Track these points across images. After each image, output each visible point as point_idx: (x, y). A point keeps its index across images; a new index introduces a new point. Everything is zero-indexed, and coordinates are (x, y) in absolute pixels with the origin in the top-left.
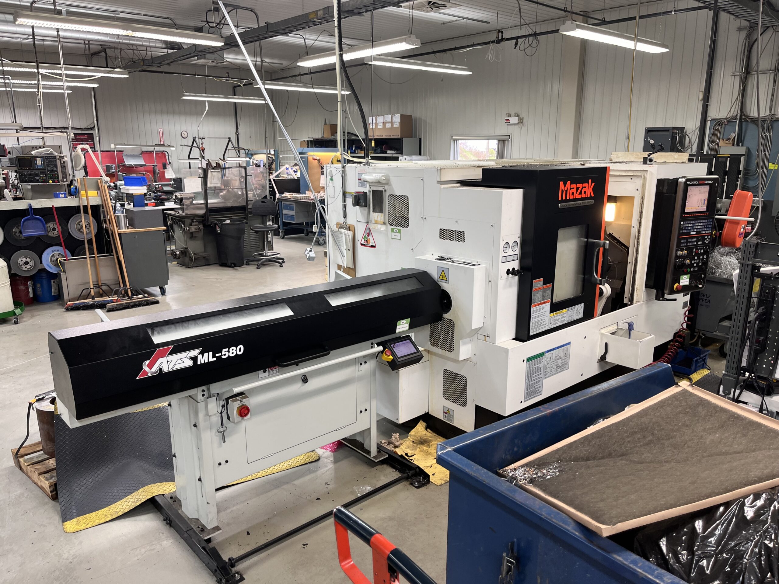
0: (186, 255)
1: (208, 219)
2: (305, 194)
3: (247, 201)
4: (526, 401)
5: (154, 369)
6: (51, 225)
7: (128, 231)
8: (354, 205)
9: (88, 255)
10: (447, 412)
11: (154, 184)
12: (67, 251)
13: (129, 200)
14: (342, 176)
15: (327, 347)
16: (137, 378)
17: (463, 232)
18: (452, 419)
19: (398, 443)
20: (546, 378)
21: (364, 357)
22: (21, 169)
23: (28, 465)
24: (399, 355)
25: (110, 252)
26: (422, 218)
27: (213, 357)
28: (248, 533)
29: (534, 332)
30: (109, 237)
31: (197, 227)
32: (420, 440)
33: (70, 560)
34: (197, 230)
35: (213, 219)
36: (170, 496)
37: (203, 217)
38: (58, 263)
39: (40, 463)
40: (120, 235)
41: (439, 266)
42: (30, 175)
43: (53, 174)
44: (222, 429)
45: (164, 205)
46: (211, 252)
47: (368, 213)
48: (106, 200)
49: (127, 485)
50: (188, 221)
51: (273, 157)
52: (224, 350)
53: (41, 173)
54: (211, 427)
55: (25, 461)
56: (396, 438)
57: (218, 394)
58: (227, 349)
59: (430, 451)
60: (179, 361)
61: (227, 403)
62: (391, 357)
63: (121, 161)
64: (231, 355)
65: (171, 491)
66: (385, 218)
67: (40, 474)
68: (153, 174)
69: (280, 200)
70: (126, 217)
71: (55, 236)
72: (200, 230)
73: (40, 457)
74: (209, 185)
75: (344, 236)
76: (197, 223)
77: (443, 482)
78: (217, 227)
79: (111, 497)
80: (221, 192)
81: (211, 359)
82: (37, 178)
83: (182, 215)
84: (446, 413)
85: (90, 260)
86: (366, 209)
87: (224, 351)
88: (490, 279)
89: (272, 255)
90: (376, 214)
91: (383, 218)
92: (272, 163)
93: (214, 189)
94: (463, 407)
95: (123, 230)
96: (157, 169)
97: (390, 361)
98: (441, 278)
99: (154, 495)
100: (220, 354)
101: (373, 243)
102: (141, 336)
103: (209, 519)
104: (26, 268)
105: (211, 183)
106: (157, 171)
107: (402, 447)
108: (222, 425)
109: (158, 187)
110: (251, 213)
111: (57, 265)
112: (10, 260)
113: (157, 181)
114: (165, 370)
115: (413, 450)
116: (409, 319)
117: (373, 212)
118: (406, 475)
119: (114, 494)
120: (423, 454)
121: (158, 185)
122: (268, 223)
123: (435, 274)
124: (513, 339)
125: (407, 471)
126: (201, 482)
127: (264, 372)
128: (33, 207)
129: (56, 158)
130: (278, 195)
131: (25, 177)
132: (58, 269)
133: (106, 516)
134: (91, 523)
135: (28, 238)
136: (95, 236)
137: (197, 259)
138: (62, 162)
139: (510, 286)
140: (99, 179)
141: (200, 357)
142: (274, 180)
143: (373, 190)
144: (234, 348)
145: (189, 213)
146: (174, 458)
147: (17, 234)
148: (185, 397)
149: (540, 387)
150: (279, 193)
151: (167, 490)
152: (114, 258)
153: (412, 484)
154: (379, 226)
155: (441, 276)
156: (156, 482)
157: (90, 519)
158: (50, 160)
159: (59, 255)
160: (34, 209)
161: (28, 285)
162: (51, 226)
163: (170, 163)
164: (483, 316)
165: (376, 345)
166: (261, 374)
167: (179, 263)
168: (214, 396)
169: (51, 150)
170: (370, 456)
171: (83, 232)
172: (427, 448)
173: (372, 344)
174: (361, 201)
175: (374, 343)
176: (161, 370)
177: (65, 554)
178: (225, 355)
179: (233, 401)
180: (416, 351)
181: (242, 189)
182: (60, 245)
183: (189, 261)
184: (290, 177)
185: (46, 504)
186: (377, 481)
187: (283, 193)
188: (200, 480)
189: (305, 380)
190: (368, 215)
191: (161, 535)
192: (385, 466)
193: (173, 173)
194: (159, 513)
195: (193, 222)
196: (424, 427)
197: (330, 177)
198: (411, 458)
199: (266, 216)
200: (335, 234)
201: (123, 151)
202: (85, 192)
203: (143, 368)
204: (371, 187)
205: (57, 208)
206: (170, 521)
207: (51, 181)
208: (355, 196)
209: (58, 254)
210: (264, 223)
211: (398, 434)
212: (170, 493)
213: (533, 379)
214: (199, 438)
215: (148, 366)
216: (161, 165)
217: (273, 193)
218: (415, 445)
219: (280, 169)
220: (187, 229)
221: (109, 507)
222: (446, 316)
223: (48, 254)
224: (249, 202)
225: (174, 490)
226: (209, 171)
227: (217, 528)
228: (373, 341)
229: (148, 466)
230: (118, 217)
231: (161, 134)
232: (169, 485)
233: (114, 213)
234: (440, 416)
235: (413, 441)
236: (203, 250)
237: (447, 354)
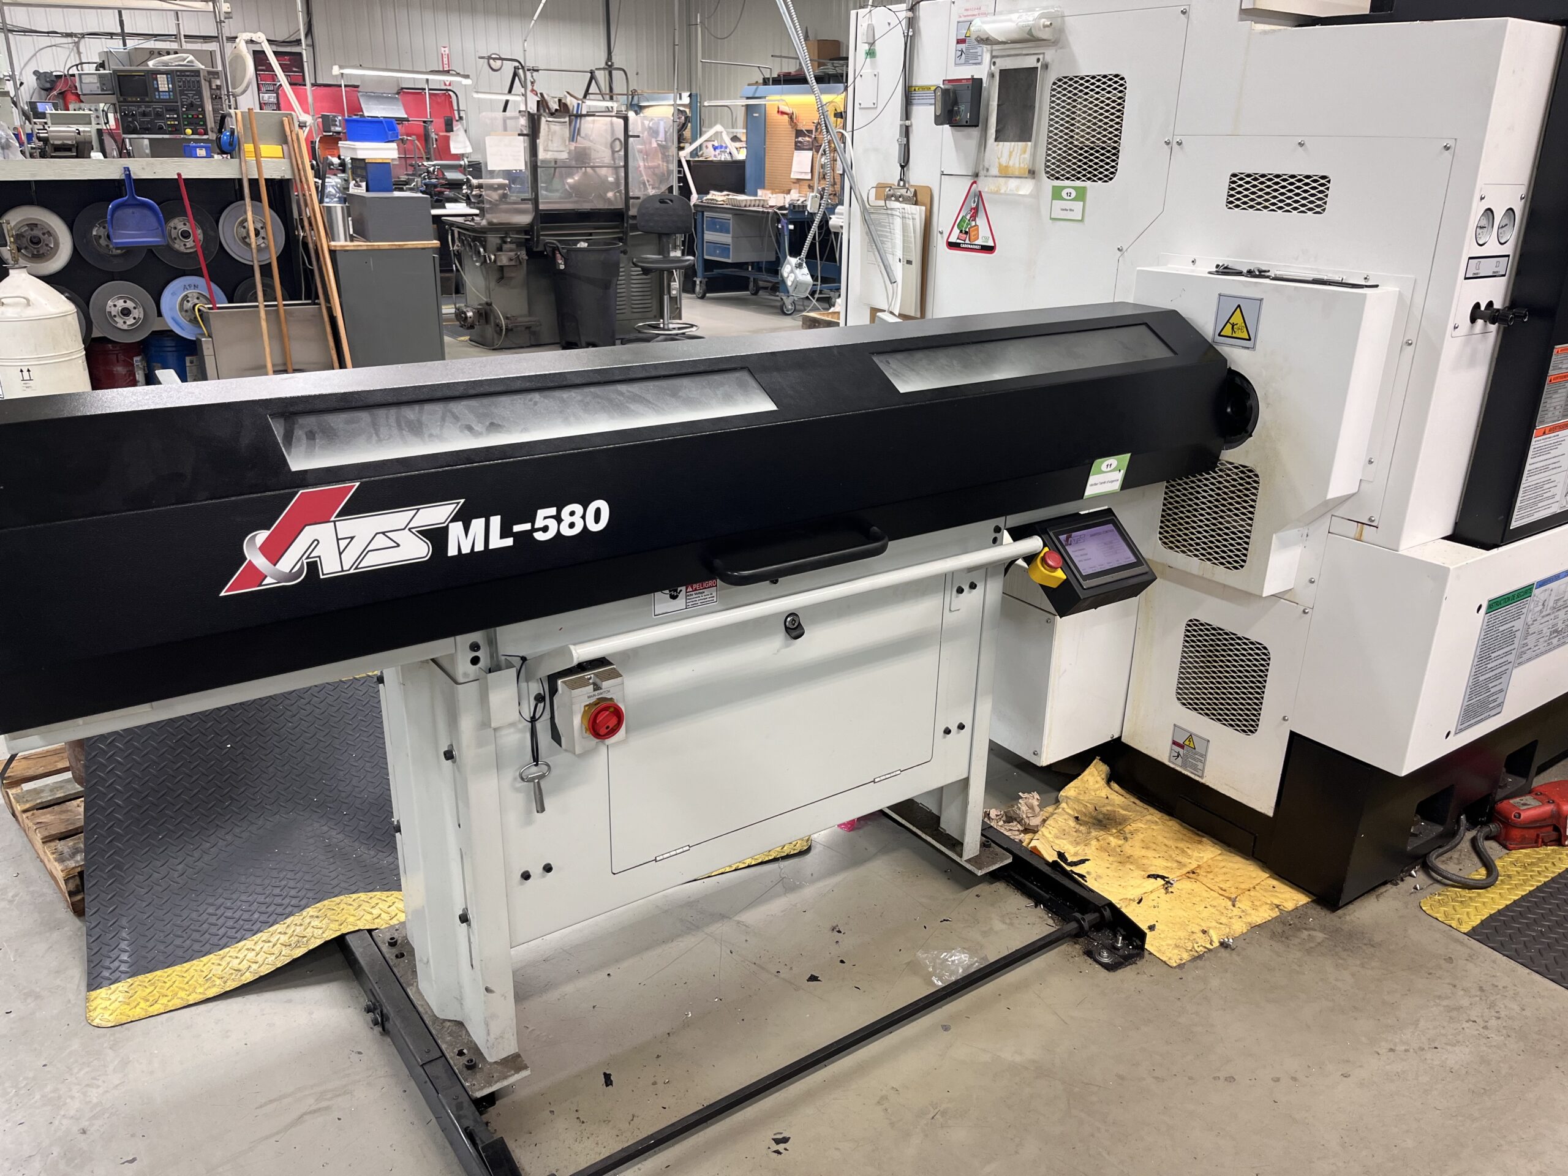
0: (487, 321)
1: (538, 237)
2: (756, 195)
3: (627, 198)
4: (1461, 730)
5: (290, 561)
6: (179, 225)
7: (351, 245)
8: (939, 121)
9: (261, 302)
10: (1183, 744)
11: (425, 163)
12: (213, 286)
13: (358, 176)
14: (906, 37)
15: (875, 528)
16: (222, 594)
17: (1323, 177)
18: (1200, 766)
19: (1034, 822)
20: (1520, 664)
21: (971, 570)
22: (125, 101)
23: (25, 811)
24: (1086, 568)
25: (313, 297)
26: (1167, 143)
27: (503, 536)
28: (608, 1080)
29: (1522, 518)
30: (311, 263)
31: (512, 254)
32: (1094, 814)
33: (85, 1124)
34: (513, 263)
35: (548, 238)
36: (387, 938)
37: (526, 232)
38: (196, 318)
39: (56, 808)
40: (333, 253)
41: (1223, 292)
42: (144, 114)
43: (193, 113)
44: (534, 771)
45: (444, 207)
46: (544, 317)
47: (980, 146)
48: (301, 166)
49: (277, 891)
50: (493, 240)
51: (687, 110)
52: (541, 513)
53: (167, 110)
54: (499, 764)
55: (19, 799)
56: (1031, 807)
57: (524, 659)
58: (553, 511)
59: (1128, 849)
60: (381, 542)
61: (553, 691)
62: (1060, 575)
63: (356, 108)
64: (566, 532)
65: (394, 922)
66: (1034, 155)
67: (47, 840)
68: (423, 142)
69: (699, 209)
70: (348, 213)
71: (188, 251)
72: (520, 263)
73: (61, 787)
74: (542, 155)
75: (898, 222)
76: (513, 246)
77: (1186, 956)
78: (558, 256)
79: (230, 923)
80: (571, 175)
81: (497, 542)
82: (160, 123)
83: (479, 224)
84: (1182, 746)
85: (266, 311)
86: (975, 132)
87: (543, 516)
88: (1411, 336)
89: (680, 329)
90: (1006, 146)
91: (1027, 156)
92: (683, 127)
93: (553, 164)
94: (1243, 735)
95: (341, 243)
96: (431, 128)
97: (1054, 585)
98: (1228, 331)
99: (345, 931)
100: (527, 527)
101: (987, 239)
102: (245, 440)
103: (492, 1036)
104: (125, 323)
105: (546, 150)
106: (433, 136)
107: (1043, 830)
108: (536, 759)
109: (434, 171)
110: (634, 228)
111: (194, 321)
112: (88, 304)
113: (433, 157)
114: (330, 567)
115: (1078, 844)
116: (1129, 455)
117: (996, 140)
118: (1073, 925)
119: (237, 915)
120: (1111, 859)
121: (434, 165)
122: (672, 254)
123: (1205, 321)
124: (1444, 538)
125: (1078, 915)
126: (469, 925)
127: (673, 597)
128: (134, 177)
129: (199, 76)
130: (695, 197)
131: (133, 120)
132: (198, 331)
133: (207, 979)
134: (164, 1000)
135: (129, 251)
136: (278, 258)
137: (512, 330)
138: (214, 87)
139: (1472, 363)
140: (286, 116)
141: (456, 530)
142: (688, 162)
143: (1001, 71)
144: (578, 508)
145: (495, 221)
146: (398, 835)
147: (103, 242)
148: (422, 662)
149: (1501, 691)
150: (698, 193)
151: (384, 916)
152: (320, 309)
153: (1089, 954)
154: (1013, 183)
155: (1229, 326)
156: (353, 888)
157: (162, 987)
158: (185, 79)
159: (198, 298)
160: (136, 181)
161: (133, 365)
162: (179, 227)
163: (461, 118)
164: (1364, 459)
165: (1006, 534)
166: (662, 602)
167: (473, 338)
168: (510, 666)
169: (191, 58)
170: (961, 856)
171: (249, 245)
172: (1121, 842)
173: (998, 530)
174: (962, 108)
175: (1002, 526)
176: (313, 567)
177: (72, 1098)
178: (545, 529)
179: (573, 686)
180: (1133, 559)
181: (616, 168)
182: (197, 273)
183: (496, 336)
184: (725, 157)
185: (57, 926)
186: (985, 934)
187: (708, 193)
188: (464, 919)
189: (794, 627)
190: (979, 151)
191: (355, 1057)
192: (1000, 887)
193: (468, 143)
194: (356, 983)
195: (505, 242)
196: (1103, 776)
197: (867, 47)
198: (1076, 869)
199: (668, 235)
200: (873, 216)
201: (357, 87)
202: (252, 145)
203: (246, 559)
204: (997, 61)
205: (189, 182)
206: (382, 1015)
207: (189, 131)
208: (945, 92)
209: (196, 295)
210: (663, 251)
211: (1036, 796)
212: (392, 926)
213: (1489, 666)
214: (461, 794)
215: (265, 549)
216: (440, 122)
217: (685, 191)
218: (1082, 828)
219: (700, 136)
220: (490, 259)
221: (221, 952)
222: (1231, 456)
223: (174, 294)
224: (631, 201)
225: (402, 917)
226: (543, 120)
227: (514, 1063)
228: (1000, 521)
229: (341, 836)
230: (329, 208)
231: (445, 60)
232: (391, 899)
233: (321, 201)
234: (1160, 750)
235: (1077, 818)
236: (525, 310)
237: (1221, 574)
